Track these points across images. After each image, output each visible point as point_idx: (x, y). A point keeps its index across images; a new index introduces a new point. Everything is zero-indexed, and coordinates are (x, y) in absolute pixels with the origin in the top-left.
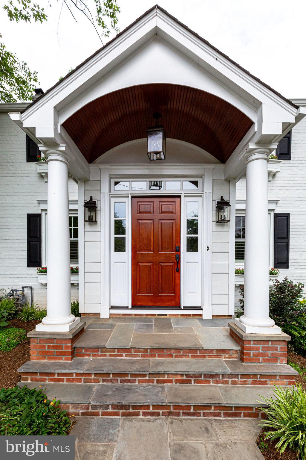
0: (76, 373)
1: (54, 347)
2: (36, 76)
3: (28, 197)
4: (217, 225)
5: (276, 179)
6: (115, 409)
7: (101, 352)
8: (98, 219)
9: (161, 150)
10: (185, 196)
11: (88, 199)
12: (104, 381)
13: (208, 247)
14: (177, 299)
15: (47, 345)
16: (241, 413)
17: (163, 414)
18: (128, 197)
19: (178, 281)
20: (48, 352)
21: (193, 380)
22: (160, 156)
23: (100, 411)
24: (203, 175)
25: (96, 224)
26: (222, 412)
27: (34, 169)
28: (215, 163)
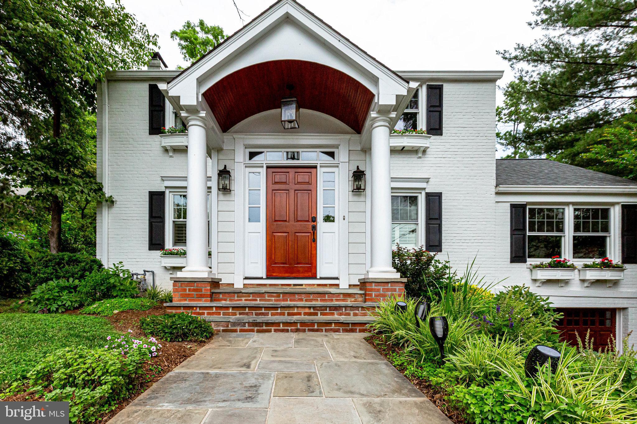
0: (216, 307)
1: (194, 290)
2: (156, 39)
3: (151, 173)
4: (354, 195)
5: (427, 156)
6: (251, 326)
7: (237, 297)
8: (232, 189)
9: (294, 118)
10: (321, 167)
11: (222, 168)
12: (240, 314)
13: (344, 216)
14: (313, 271)
15: (188, 288)
16: (356, 329)
17: (292, 331)
18: (263, 167)
19: (313, 252)
20: (189, 294)
21: (319, 312)
22: (294, 124)
23: (238, 328)
24: (339, 145)
25: (230, 193)
26: (341, 328)
27: (159, 143)
28: (352, 133)
